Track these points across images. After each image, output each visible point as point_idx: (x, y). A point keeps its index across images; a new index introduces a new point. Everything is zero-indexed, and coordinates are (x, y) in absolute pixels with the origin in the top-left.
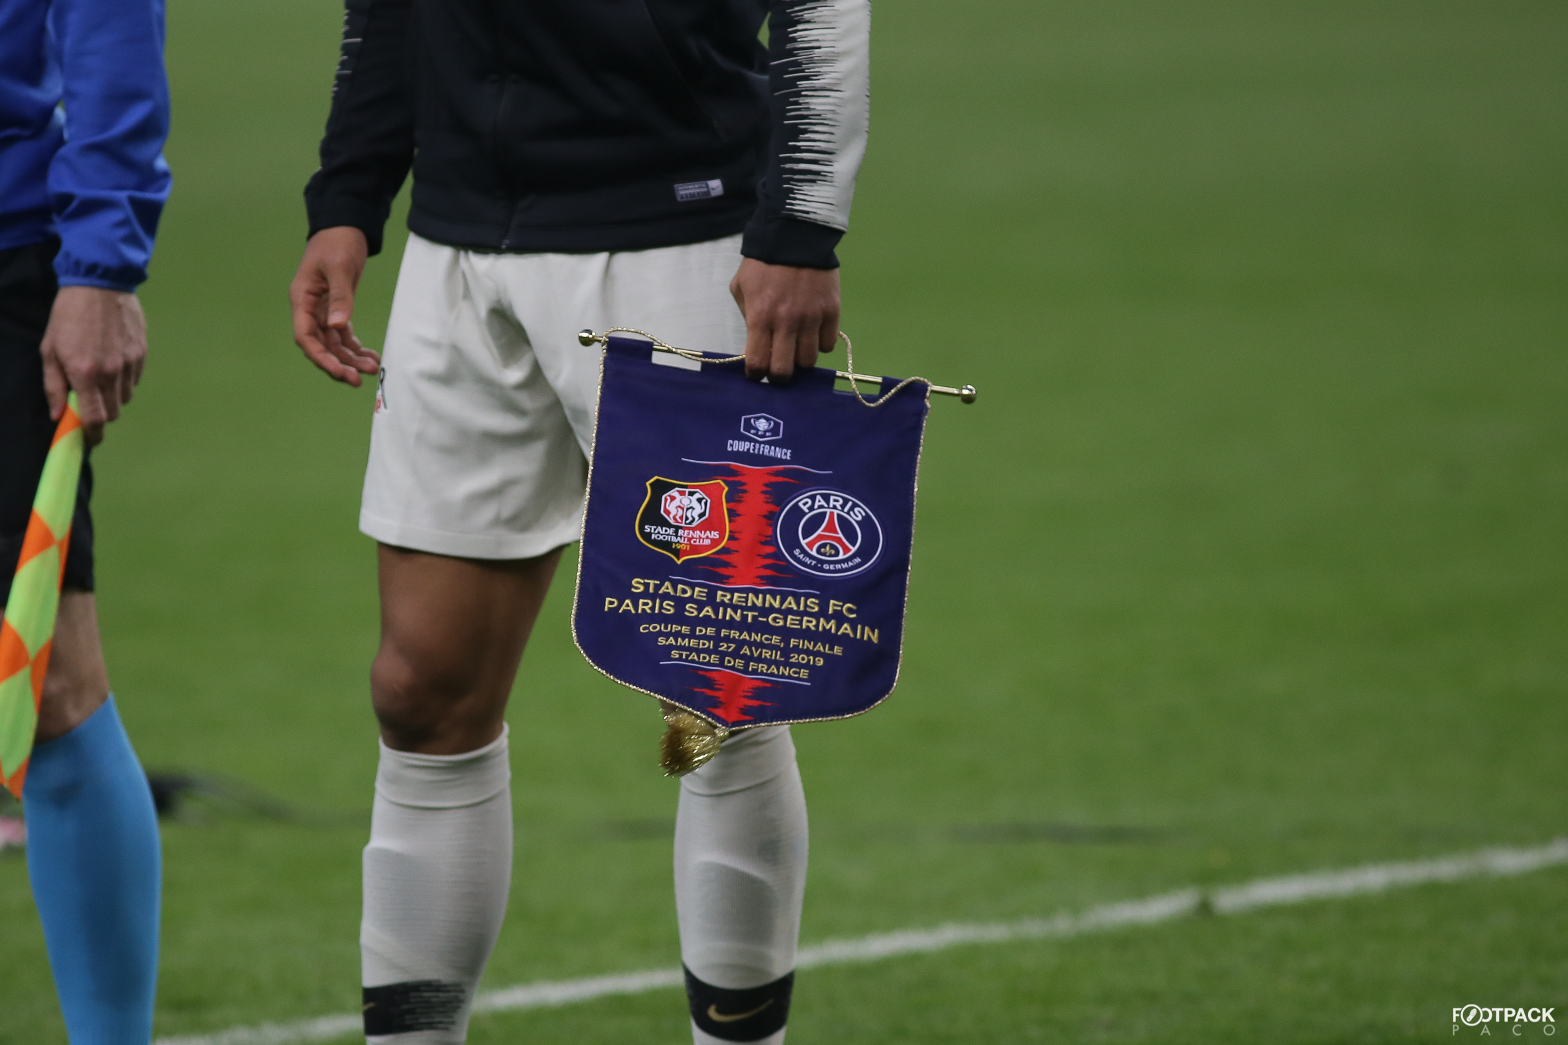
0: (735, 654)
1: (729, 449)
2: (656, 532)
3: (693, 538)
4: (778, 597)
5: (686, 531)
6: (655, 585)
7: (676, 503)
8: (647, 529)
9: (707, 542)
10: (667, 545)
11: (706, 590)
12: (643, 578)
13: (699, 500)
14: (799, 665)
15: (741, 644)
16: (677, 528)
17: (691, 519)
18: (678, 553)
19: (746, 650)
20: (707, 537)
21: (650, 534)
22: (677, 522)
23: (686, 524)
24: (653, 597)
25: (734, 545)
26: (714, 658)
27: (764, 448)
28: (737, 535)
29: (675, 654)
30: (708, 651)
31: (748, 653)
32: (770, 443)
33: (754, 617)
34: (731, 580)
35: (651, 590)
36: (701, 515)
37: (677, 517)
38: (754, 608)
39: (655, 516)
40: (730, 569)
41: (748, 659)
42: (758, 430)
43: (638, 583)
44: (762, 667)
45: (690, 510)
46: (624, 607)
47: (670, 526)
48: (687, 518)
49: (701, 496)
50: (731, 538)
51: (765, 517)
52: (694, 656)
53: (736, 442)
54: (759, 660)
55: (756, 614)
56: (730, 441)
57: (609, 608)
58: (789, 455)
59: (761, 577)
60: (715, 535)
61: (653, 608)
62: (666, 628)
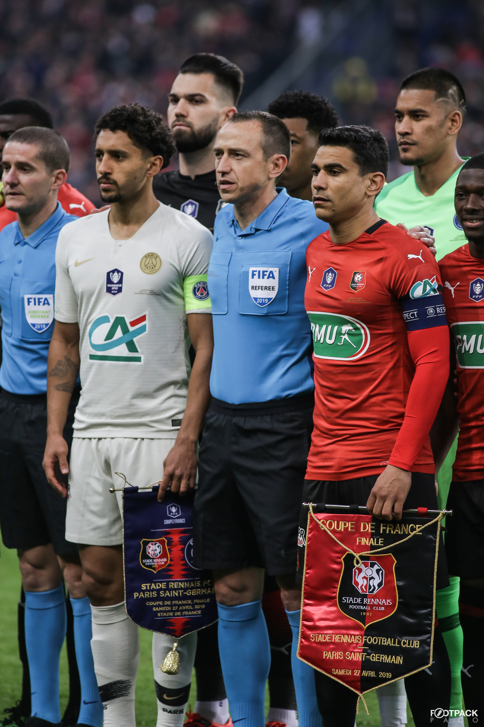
0: (178, 611)
1: (165, 523)
2: (147, 562)
3: (158, 562)
4: (188, 583)
5: (156, 560)
6: (149, 585)
7: (151, 549)
8: (144, 561)
9: (163, 563)
10: (150, 567)
11: (165, 583)
12: (145, 584)
13: (158, 546)
14: (198, 609)
15: (179, 606)
16: (153, 559)
17: (156, 554)
18: (154, 569)
19: (181, 608)
20: (163, 561)
21: (145, 563)
22: (152, 556)
23: (156, 556)
24: (149, 591)
25: (172, 563)
26: (171, 614)
27: (176, 520)
28: (173, 559)
29: (159, 615)
30: (169, 611)
31: (182, 608)
32: (178, 518)
33: (182, 592)
34: (173, 577)
35: (148, 588)
36: (160, 552)
37: (152, 555)
38: (181, 589)
39: (146, 556)
40: (172, 572)
41: (182, 611)
42: (173, 513)
43: (144, 586)
44: (186, 613)
45: (156, 551)
46: (140, 596)
47: (150, 558)
48: (155, 554)
49: (158, 545)
50: (171, 560)
51: (181, 550)
52: (165, 614)
53: (167, 520)
54: (186, 610)
55: (182, 591)
56: (165, 521)
57: (136, 597)
58: (184, 521)
59: (182, 575)
60: (165, 560)
61: (150, 595)
62: (155, 603)
